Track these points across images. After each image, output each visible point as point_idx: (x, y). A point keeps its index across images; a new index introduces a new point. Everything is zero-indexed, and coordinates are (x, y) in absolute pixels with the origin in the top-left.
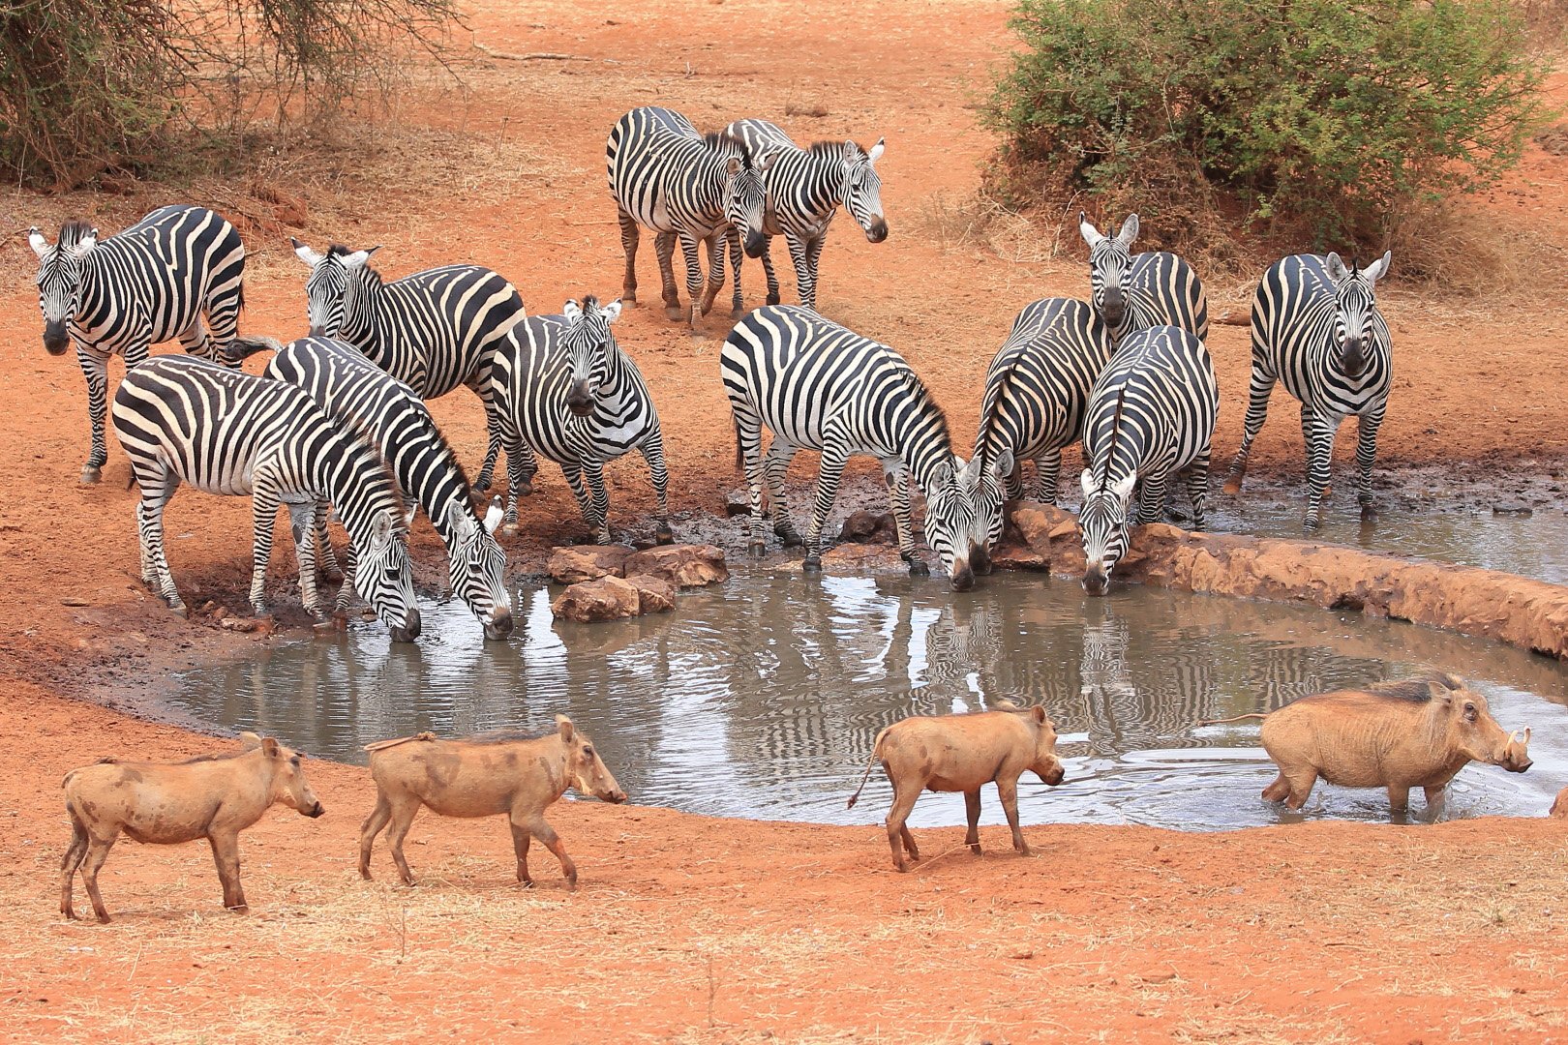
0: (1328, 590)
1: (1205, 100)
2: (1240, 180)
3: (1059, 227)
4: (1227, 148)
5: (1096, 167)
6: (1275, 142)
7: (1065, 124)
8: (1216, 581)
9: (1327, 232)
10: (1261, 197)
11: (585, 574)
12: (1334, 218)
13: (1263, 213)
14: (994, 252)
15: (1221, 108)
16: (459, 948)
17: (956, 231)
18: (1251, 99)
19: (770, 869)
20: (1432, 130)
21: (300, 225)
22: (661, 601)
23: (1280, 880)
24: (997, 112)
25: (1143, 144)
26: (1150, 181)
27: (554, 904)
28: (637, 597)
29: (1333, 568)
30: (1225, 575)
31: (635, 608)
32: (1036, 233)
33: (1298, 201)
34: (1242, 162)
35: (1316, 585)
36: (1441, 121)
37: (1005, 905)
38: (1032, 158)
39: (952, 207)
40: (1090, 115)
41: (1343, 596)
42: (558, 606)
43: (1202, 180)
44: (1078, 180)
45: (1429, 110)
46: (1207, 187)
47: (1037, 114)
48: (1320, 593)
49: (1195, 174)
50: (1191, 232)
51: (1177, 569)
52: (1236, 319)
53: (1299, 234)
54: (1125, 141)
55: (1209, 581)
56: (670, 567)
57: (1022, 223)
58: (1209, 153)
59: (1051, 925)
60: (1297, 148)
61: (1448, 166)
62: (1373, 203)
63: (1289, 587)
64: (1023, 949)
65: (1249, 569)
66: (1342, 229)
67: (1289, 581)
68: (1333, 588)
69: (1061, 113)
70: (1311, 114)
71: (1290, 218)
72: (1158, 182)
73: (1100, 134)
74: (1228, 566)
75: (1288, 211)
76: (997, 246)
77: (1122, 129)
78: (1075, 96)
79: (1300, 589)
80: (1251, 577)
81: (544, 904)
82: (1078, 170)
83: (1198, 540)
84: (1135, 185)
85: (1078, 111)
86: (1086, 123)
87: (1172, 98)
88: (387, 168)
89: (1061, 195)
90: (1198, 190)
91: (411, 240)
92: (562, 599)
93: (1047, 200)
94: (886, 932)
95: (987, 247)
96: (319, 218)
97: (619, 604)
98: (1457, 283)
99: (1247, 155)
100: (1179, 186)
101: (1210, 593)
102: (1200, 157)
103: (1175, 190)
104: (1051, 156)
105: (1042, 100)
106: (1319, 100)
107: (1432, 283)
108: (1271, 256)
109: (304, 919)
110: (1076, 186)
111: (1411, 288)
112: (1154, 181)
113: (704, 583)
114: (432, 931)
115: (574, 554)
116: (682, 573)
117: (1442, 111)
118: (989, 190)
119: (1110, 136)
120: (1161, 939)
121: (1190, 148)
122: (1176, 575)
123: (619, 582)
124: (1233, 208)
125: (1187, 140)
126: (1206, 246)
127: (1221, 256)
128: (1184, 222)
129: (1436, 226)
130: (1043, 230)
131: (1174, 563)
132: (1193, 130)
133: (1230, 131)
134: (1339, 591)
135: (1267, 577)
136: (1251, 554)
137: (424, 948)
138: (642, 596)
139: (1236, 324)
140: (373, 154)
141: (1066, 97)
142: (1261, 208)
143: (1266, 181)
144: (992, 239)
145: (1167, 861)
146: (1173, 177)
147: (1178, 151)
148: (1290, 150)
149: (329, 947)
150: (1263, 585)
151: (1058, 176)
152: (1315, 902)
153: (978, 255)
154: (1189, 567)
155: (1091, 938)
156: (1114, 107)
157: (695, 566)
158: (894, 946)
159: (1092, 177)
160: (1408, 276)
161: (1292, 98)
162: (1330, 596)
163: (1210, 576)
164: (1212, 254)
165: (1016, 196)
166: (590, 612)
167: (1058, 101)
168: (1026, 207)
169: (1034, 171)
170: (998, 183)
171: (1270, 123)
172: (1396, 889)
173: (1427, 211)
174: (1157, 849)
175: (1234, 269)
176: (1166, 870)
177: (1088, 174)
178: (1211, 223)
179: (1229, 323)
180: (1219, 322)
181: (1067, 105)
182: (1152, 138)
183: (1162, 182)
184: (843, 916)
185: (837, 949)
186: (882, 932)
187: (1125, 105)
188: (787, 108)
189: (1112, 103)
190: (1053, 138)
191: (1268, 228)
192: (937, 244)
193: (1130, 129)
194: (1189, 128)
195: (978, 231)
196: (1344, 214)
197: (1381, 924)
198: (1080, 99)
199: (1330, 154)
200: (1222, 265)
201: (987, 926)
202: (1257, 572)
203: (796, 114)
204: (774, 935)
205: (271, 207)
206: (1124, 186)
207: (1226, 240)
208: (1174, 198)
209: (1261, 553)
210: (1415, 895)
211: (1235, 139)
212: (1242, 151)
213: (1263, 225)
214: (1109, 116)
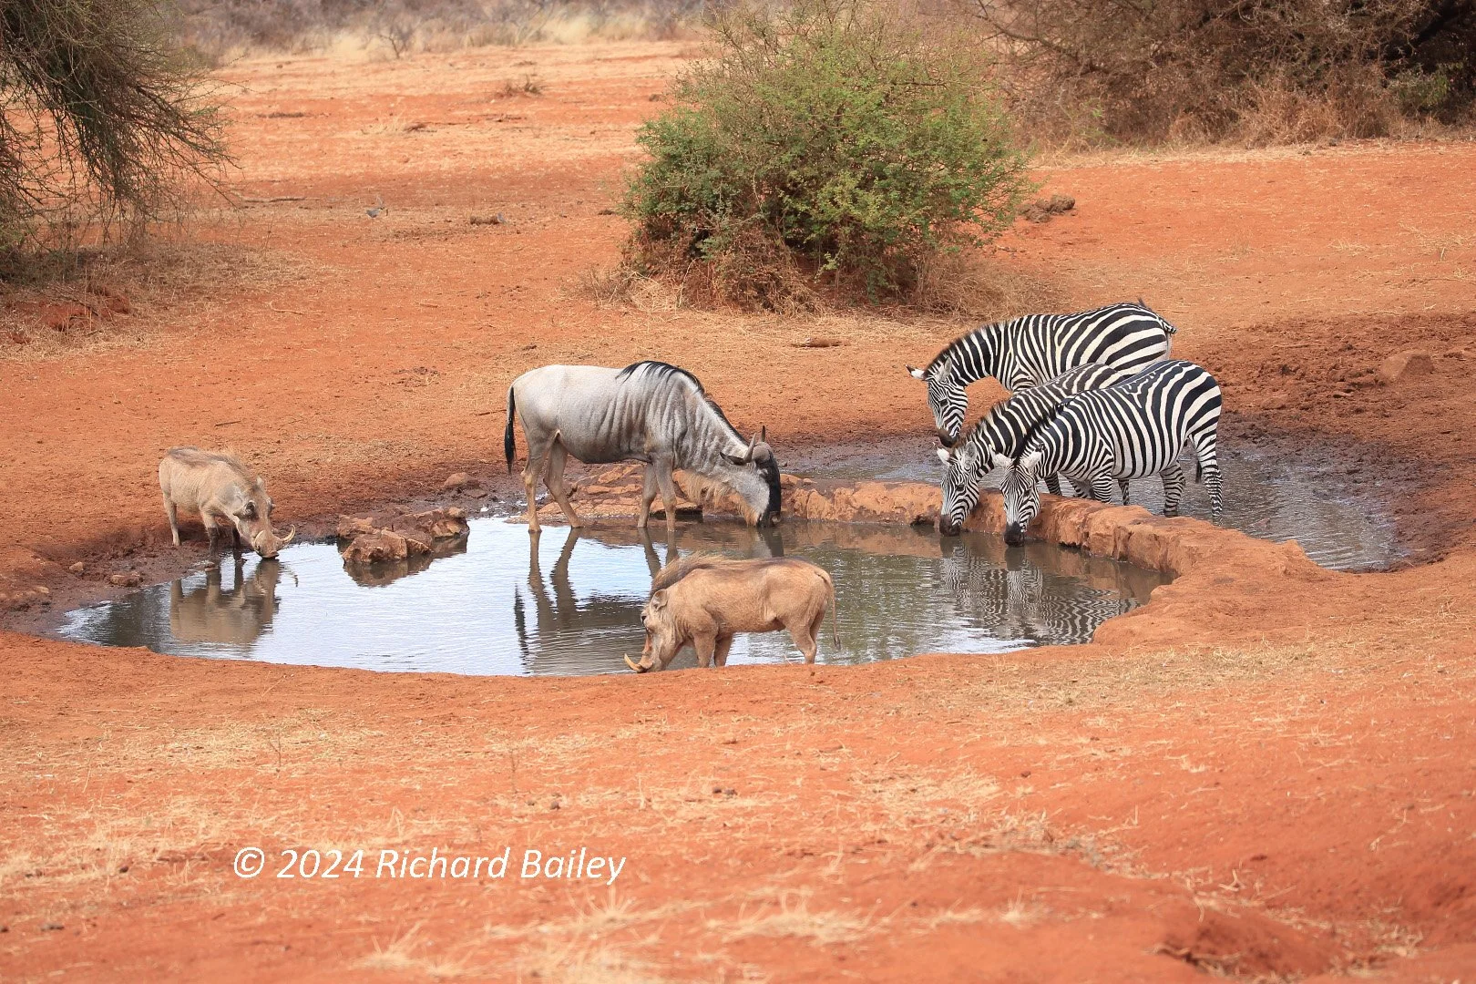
0: (907, 513)
1: (783, 188)
2: (811, 245)
3: (681, 286)
4: (801, 223)
5: (706, 240)
6: (836, 215)
7: (682, 210)
8: (824, 513)
9: (877, 281)
10: (827, 255)
11: (364, 533)
12: (880, 269)
13: (829, 267)
14: (635, 306)
15: (796, 193)
16: (319, 760)
17: (605, 292)
18: (816, 182)
19: (535, 702)
20: (949, 203)
21: (125, 312)
22: (423, 547)
23: (906, 688)
24: (631, 205)
25: (740, 222)
26: (746, 248)
27: (381, 733)
28: (405, 545)
29: (910, 498)
30: (831, 508)
31: (404, 552)
32: (665, 292)
33: (854, 259)
34: (813, 232)
35: (898, 511)
36: (955, 193)
37: (711, 714)
38: (657, 238)
39: (602, 275)
40: (699, 203)
41: (919, 517)
42: (347, 554)
43: (784, 246)
44: (693, 251)
45: (945, 187)
46: (788, 252)
47: (660, 205)
48: (902, 516)
49: (778, 242)
50: (778, 284)
51: (796, 506)
52: (816, 343)
53: (856, 282)
54: (727, 219)
55: (820, 513)
56: (426, 524)
57: (653, 285)
58: (788, 228)
59: (747, 723)
60: (852, 218)
61: (963, 228)
62: (909, 258)
63: (878, 513)
64: (729, 736)
65: (848, 502)
66: (887, 278)
67: (879, 509)
68: (911, 512)
69: (678, 203)
70: (861, 192)
71: (849, 272)
72: (752, 249)
73: (709, 216)
74: (833, 501)
75: (848, 268)
76: (637, 303)
77: (724, 210)
78: (688, 190)
79: (887, 514)
80: (850, 508)
81: (375, 733)
82: (692, 244)
83: (809, 484)
84: (736, 252)
85: (691, 201)
86: (696, 210)
87: (759, 187)
88: (185, 273)
89: (681, 262)
90: (781, 253)
91: (207, 318)
92: (351, 548)
93: (670, 266)
94: (628, 733)
95: (629, 303)
96: (138, 306)
97: (392, 551)
98: (973, 312)
99: (816, 227)
100: (768, 251)
101: (822, 522)
102: (781, 230)
103: (765, 254)
104: (672, 235)
105: (665, 194)
106: (865, 184)
107: (956, 312)
108: (838, 299)
109: (202, 750)
110: (692, 256)
111: (941, 317)
112: (749, 248)
113: (450, 534)
114: (297, 752)
115: (356, 519)
116: (436, 528)
117: (957, 186)
118: (629, 262)
119: (717, 216)
120: (828, 727)
121: (773, 223)
122: (795, 510)
123: (391, 534)
124: (808, 265)
125: (772, 219)
126: (789, 293)
127: (801, 300)
128: (773, 276)
129: (957, 271)
130: (669, 289)
131: (793, 501)
132: (776, 210)
133: (802, 208)
134: (916, 514)
135: (862, 507)
136: (849, 492)
137: (293, 762)
138: (409, 544)
139: (816, 346)
140: (172, 263)
141: (681, 191)
142: (827, 263)
143: (830, 245)
144: (633, 297)
145: (822, 682)
146: (762, 245)
147: (765, 226)
148: (847, 219)
149: (224, 765)
150: (859, 513)
151: (678, 248)
152: (934, 700)
153: (624, 309)
154: (804, 504)
155: (777, 729)
156: (717, 196)
157: (445, 523)
158: (635, 741)
159: (704, 248)
160: (938, 309)
161: (848, 181)
162: (909, 517)
163: (820, 509)
164: (795, 299)
165: (648, 266)
166: (371, 556)
167: (676, 195)
168: (656, 273)
169: (660, 246)
170: (634, 257)
171: (831, 200)
172: (992, 688)
173: (948, 261)
174: (813, 674)
175: (811, 309)
176: (821, 686)
177: (701, 246)
178: (791, 275)
179: (812, 346)
180: (803, 346)
181: (683, 197)
182: (746, 217)
183: (755, 249)
184: (595, 726)
185: (594, 745)
186: (625, 733)
187: (725, 196)
188: (472, 218)
189: (715, 192)
190: (673, 222)
191: (834, 280)
192: (593, 303)
193: (731, 211)
194: (771, 209)
195: (622, 292)
196: (888, 267)
197: (983, 710)
198: (691, 192)
199: (876, 221)
200: (802, 307)
201: (699, 726)
202: (854, 504)
203: (479, 223)
204: (547, 740)
205: (103, 299)
206: (728, 252)
207: (805, 289)
208: (765, 260)
209: (857, 490)
210: (1005, 692)
211: (806, 214)
212: (812, 224)
213: (830, 276)
214: (714, 203)
